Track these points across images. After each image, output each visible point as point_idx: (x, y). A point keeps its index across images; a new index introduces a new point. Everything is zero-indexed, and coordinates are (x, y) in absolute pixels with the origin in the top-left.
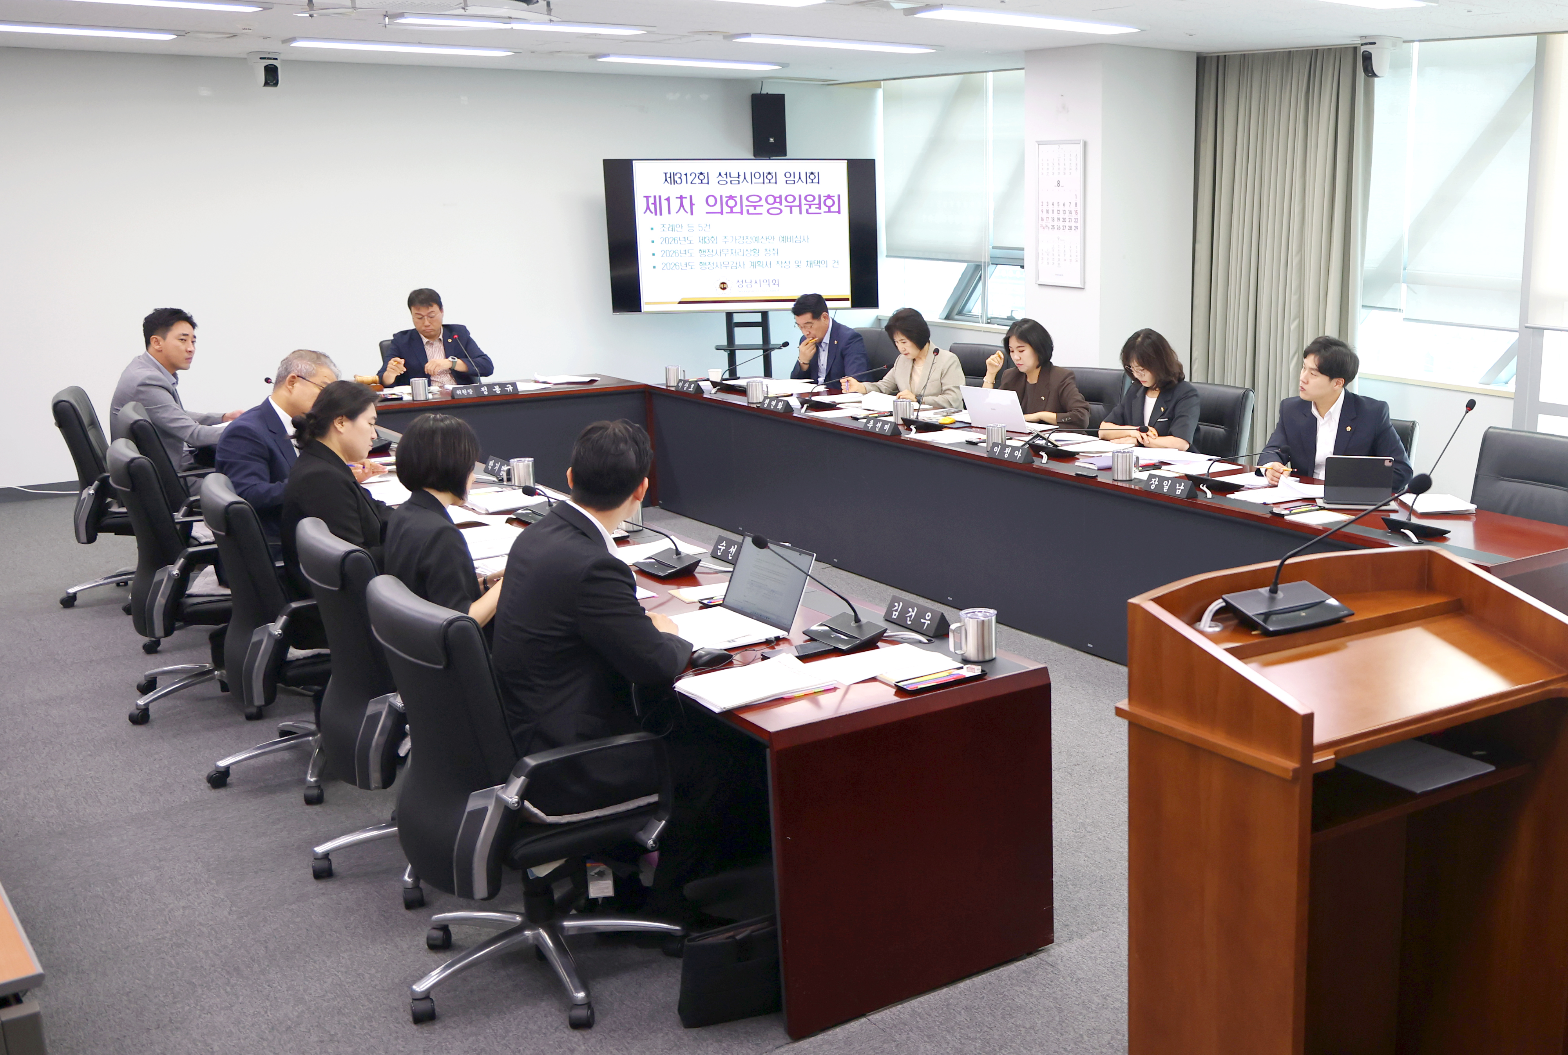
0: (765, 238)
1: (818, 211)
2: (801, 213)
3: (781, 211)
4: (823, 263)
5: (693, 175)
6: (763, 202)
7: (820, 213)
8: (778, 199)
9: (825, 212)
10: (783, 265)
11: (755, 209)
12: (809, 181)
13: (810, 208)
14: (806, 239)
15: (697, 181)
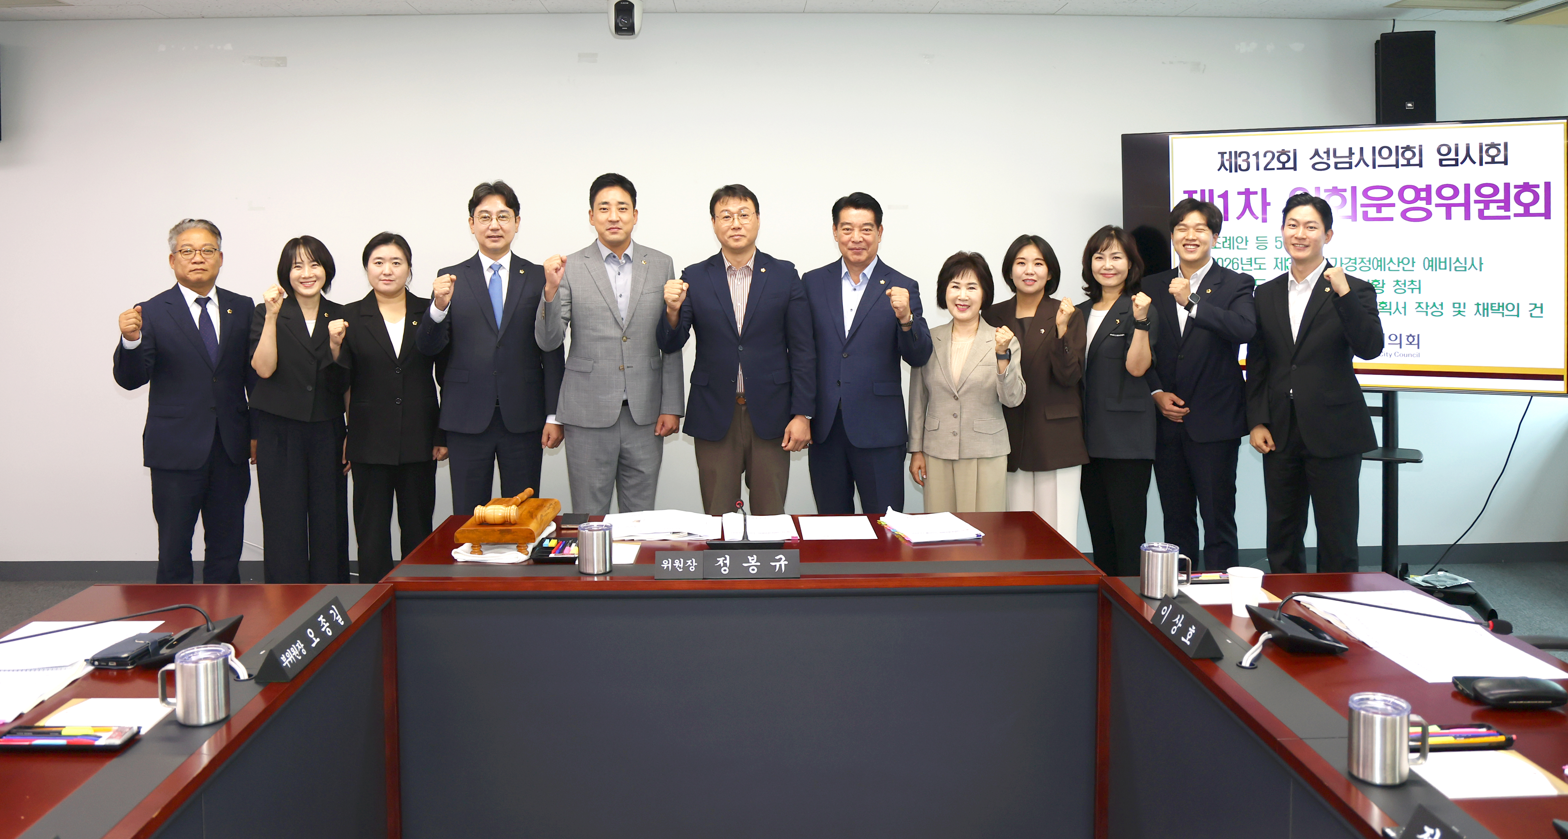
0: (1396, 261)
1: (1502, 213)
2: (1467, 217)
3: (1429, 214)
4: (1510, 307)
5: (1269, 155)
6: (1395, 199)
7: (1508, 218)
8: (1424, 193)
9: (1516, 215)
10: (1430, 311)
11: (1379, 211)
12: (1486, 159)
13: (1487, 207)
14: (1477, 264)
15: (1275, 164)
